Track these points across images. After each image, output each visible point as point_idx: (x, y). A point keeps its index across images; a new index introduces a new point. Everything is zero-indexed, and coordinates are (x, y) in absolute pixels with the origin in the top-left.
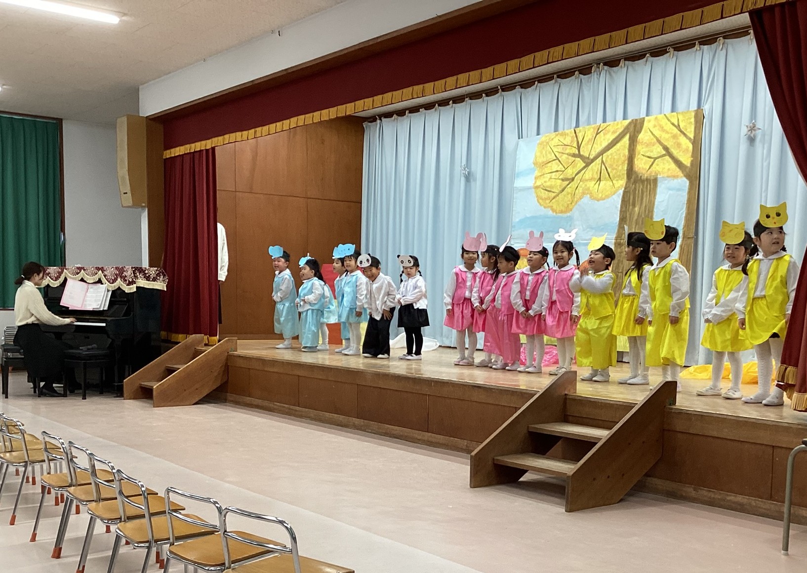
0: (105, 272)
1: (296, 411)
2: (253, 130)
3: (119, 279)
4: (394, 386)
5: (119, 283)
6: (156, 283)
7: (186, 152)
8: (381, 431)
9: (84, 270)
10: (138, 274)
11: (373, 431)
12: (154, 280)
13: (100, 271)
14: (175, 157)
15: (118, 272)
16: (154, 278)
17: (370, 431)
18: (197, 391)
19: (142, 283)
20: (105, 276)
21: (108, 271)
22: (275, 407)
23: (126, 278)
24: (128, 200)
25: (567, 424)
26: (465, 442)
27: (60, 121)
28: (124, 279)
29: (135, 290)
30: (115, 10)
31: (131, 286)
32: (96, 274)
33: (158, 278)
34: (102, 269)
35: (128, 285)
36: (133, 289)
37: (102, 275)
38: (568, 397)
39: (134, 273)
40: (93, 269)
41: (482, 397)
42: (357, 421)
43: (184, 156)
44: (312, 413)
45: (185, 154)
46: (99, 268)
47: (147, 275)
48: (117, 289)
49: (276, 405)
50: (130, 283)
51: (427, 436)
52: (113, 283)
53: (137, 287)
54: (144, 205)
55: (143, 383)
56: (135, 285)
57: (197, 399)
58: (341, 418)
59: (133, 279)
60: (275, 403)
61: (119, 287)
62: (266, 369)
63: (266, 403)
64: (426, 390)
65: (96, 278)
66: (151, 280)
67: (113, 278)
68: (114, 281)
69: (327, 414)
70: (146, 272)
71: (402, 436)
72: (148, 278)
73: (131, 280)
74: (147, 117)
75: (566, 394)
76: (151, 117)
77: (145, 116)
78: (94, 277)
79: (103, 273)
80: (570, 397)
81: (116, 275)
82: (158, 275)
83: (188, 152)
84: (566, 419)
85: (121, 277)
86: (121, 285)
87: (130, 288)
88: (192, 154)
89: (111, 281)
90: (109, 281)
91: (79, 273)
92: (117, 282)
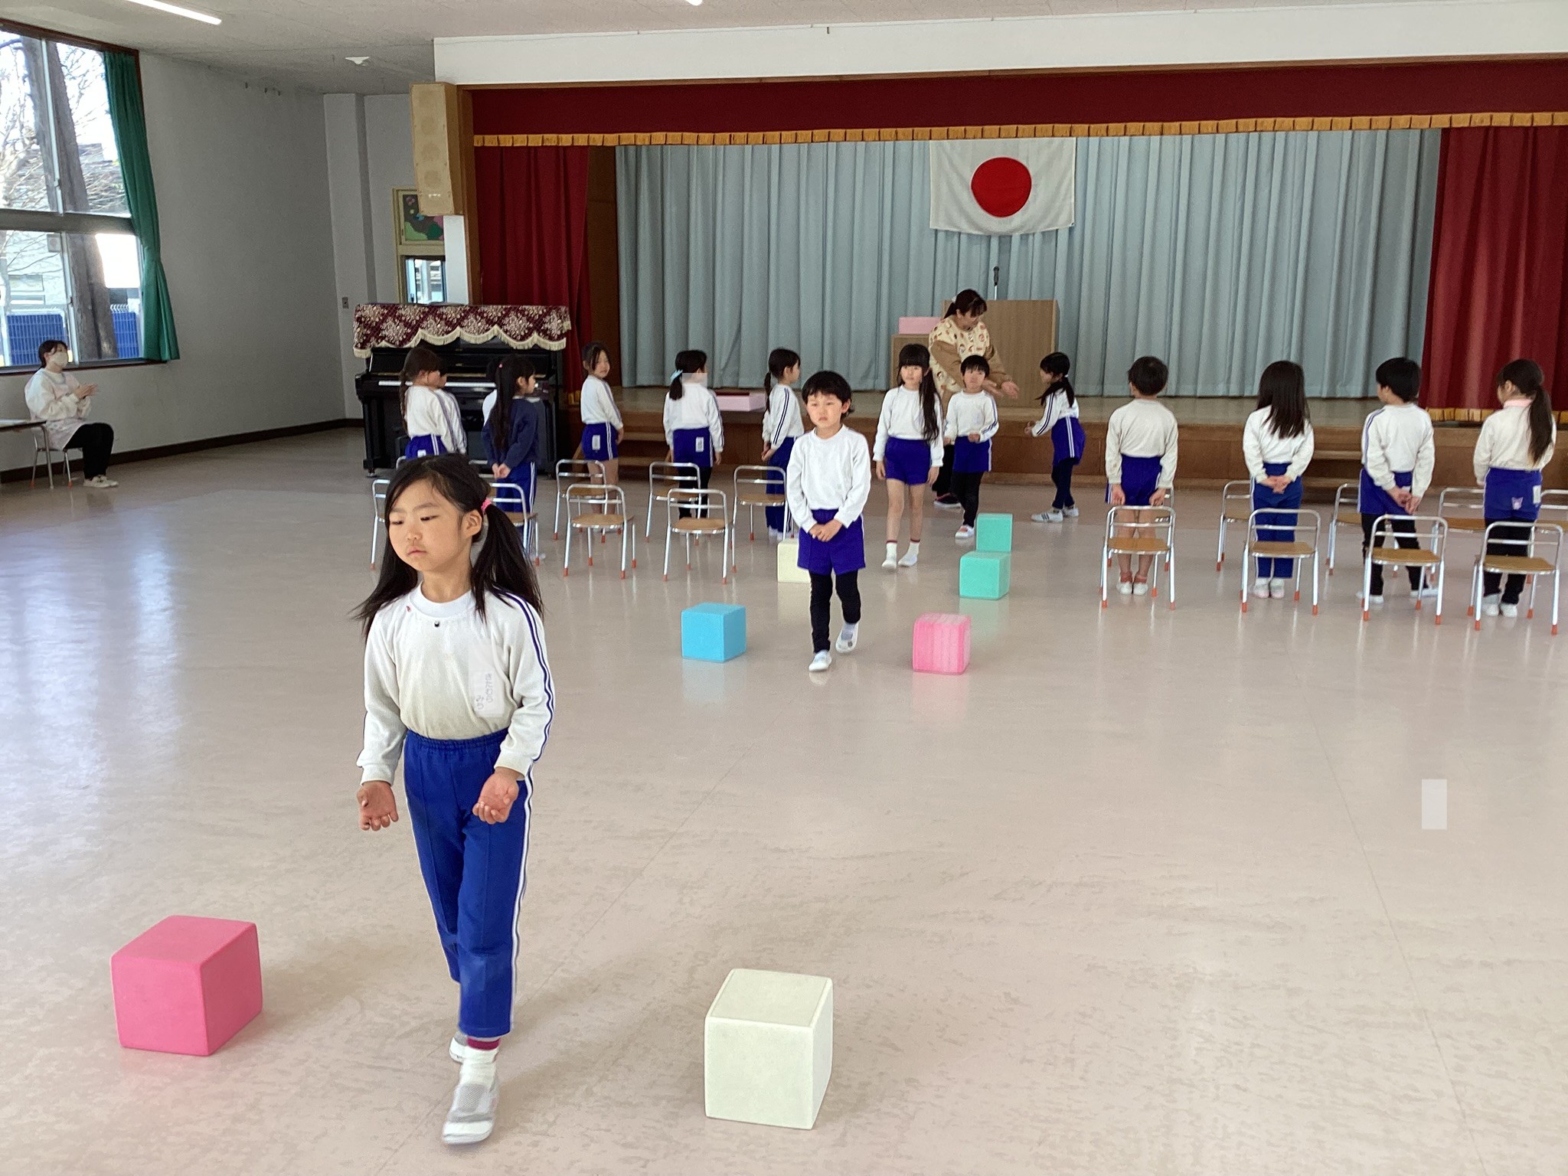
5: (535, 338)
14: (512, 147)
23: (549, 332)
24: (442, 205)
28: (545, 333)
36: (563, 344)
37: (501, 331)
43: (540, 150)
52: (521, 340)
54: (461, 212)
61: (537, 345)
65: (487, 336)
67: (523, 333)
68: (523, 338)
73: (559, 333)
74: (458, 87)
77: (455, 85)
78: (482, 335)
79: (501, 327)
81: (529, 329)
85: (539, 331)
86: (541, 341)
89: (519, 337)
90: (515, 339)
91: (450, 332)
92: (530, 339)
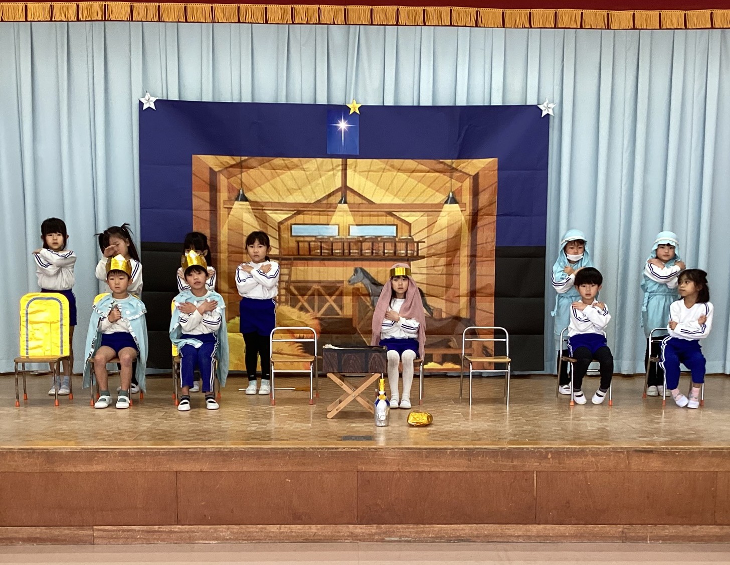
17: (397, 539)
26: (620, 528)
42: (359, 529)
51: (534, 529)
60: (95, 527)
64: (532, 465)
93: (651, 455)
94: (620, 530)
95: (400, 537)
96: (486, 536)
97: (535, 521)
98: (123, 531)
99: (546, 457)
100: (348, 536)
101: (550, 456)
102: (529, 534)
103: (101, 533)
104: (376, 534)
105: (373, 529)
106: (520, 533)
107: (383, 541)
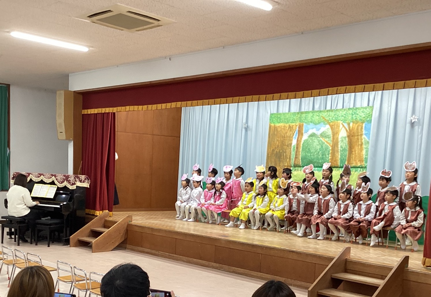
0: (57, 177)
1: (174, 256)
2: (146, 106)
3: (66, 182)
4: (240, 248)
5: (65, 184)
6: (84, 183)
7: (99, 112)
8: (230, 270)
9: (43, 175)
10: (76, 179)
11: (225, 270)
12: (84, 182)
13: (54, 177)
14: (91, 114)
15: (65, 178)
16: (83, 181)
17: (223, 270)
18: (113, 244)
19: (79, 184)
20: (57, 179)
21: (59, 177)
22: (159, 254)
23: (70, 181)
24: (63, 136)
25: (346, 273)
27: (8, 86)
28: (69, 182)
29: (75, 188)
30: (87, 45)
31: (74, 186)
32: (51, 178)
33: (85, 181)
34: (55, 176)
35: (72, 185)
36: (74, 187)
37: (55, 179)
38: (348, 260)
39: (75, 179)
40: (49, 175)
41: (295, 257)
42: (214, 264)
43: (97, 114)
44: (184, 258)
45: (98, 113)
46: (53, 175)
47: (80, 180)
48: (64, 187)
49: (160, 253)
50: (73, 184)
51: (260, 274)
52: (61, 183)
53: (77, 187)
54: (71, 139)
55: (80, 238)
56: (75, 186)
57: (113, 248)
58: (204, 262)
59: (74, 182)
60: (159, 252)
61: (65, 186)
62: (154, 233)
63: (153, 252)
64: (259, 251)
65: (50, 181)
66: (82, 182)
67: (62, 181)
68: (62, 182)
69: (195, 260)
70: (80, 178)
71: (244, 274)
72: (81, 181)
73: (73, 182)
74: (74, 91)
75: (346, 259)
76: (77, 92)
77: (73, 91)
78: (49, 179)
79: (55, 177)
80: (349, 260)
81: (64, 179)
82: (85, 179)
83: (101, 112)
84: (346, 271)
85: (67, 181)
86: (67, 185)
87: (73, 187)
88: (103, 114)
89: (60, 182)
90: (59, 183)
91: (40, 177)
92: (64, 183)
93: (294, 253)
94: (284, 280)
95: (224, 269)
96: (246, 274)
97: (260, 272)
98: (165, 254)
99: (263, 249)
100: (212, 266)
101: (264, 248)
102: (258, 276)
103: (160, 254)
104: (218, 267)
105: (217, 265)
106: (255, 275)
107: (220, 270)
